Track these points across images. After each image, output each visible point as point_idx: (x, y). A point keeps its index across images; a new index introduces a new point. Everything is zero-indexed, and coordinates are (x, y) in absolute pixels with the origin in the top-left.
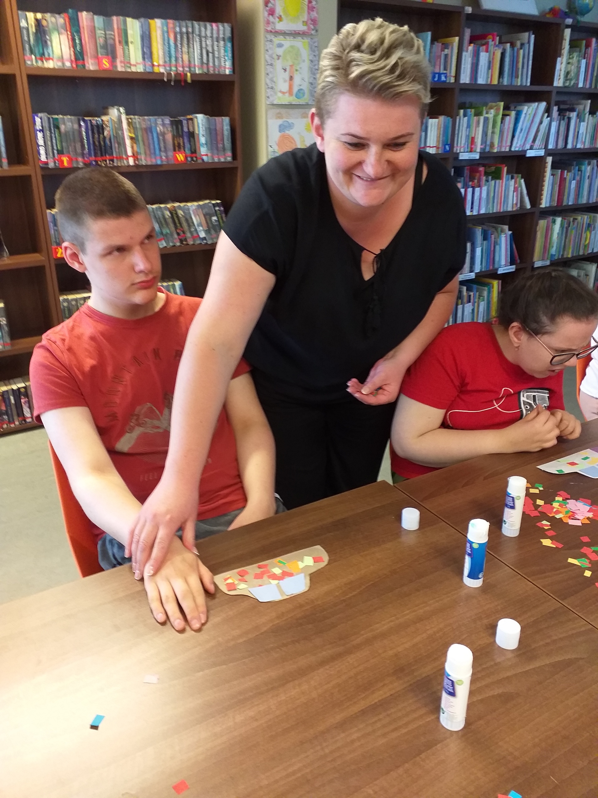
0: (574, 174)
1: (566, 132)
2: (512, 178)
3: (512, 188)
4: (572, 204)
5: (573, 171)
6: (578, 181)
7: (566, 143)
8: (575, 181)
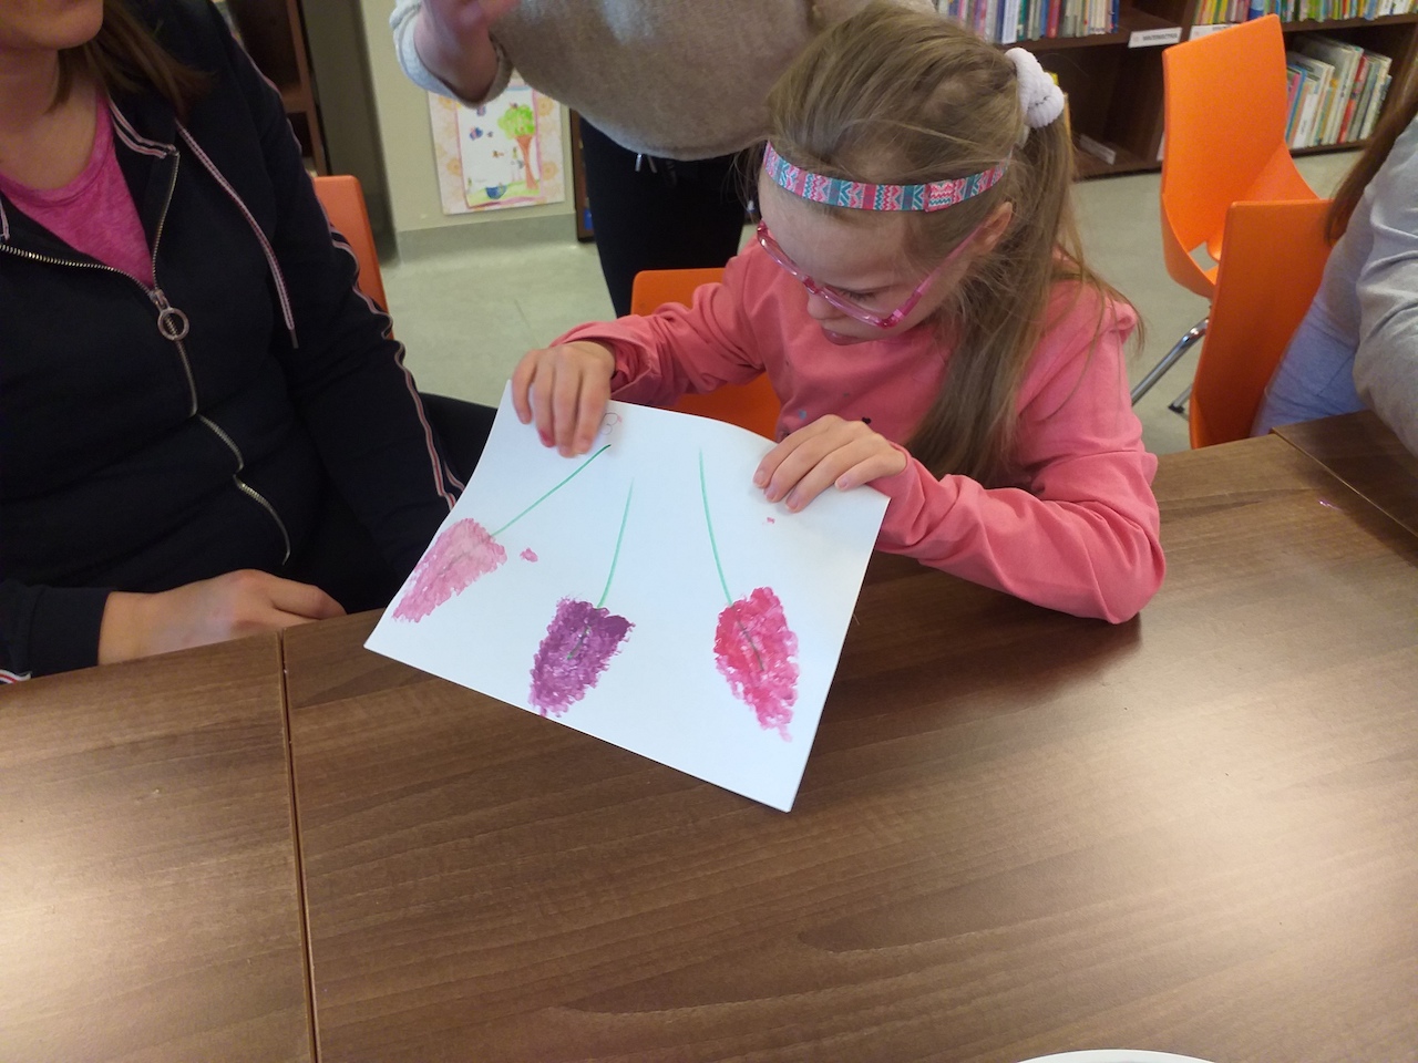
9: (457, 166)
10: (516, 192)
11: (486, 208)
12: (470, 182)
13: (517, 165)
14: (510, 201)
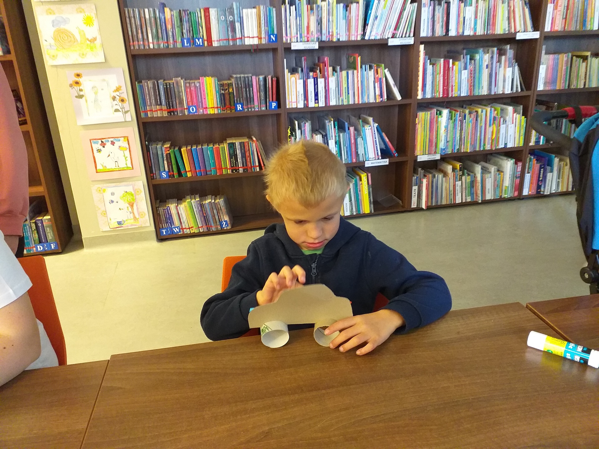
0: (466, 64)
1: (445, 18)
2: (371, 68)
3: (371, 79)
4: (465, 95)
5: (462, 60)
6: (471, 71)
7: (447, 30)
8: (466, 71)
9: (105, 213)
10: (129, 223)
11: (117, 229)
12: (110, 219)
13: (129, 213)
14: (127, 226)
